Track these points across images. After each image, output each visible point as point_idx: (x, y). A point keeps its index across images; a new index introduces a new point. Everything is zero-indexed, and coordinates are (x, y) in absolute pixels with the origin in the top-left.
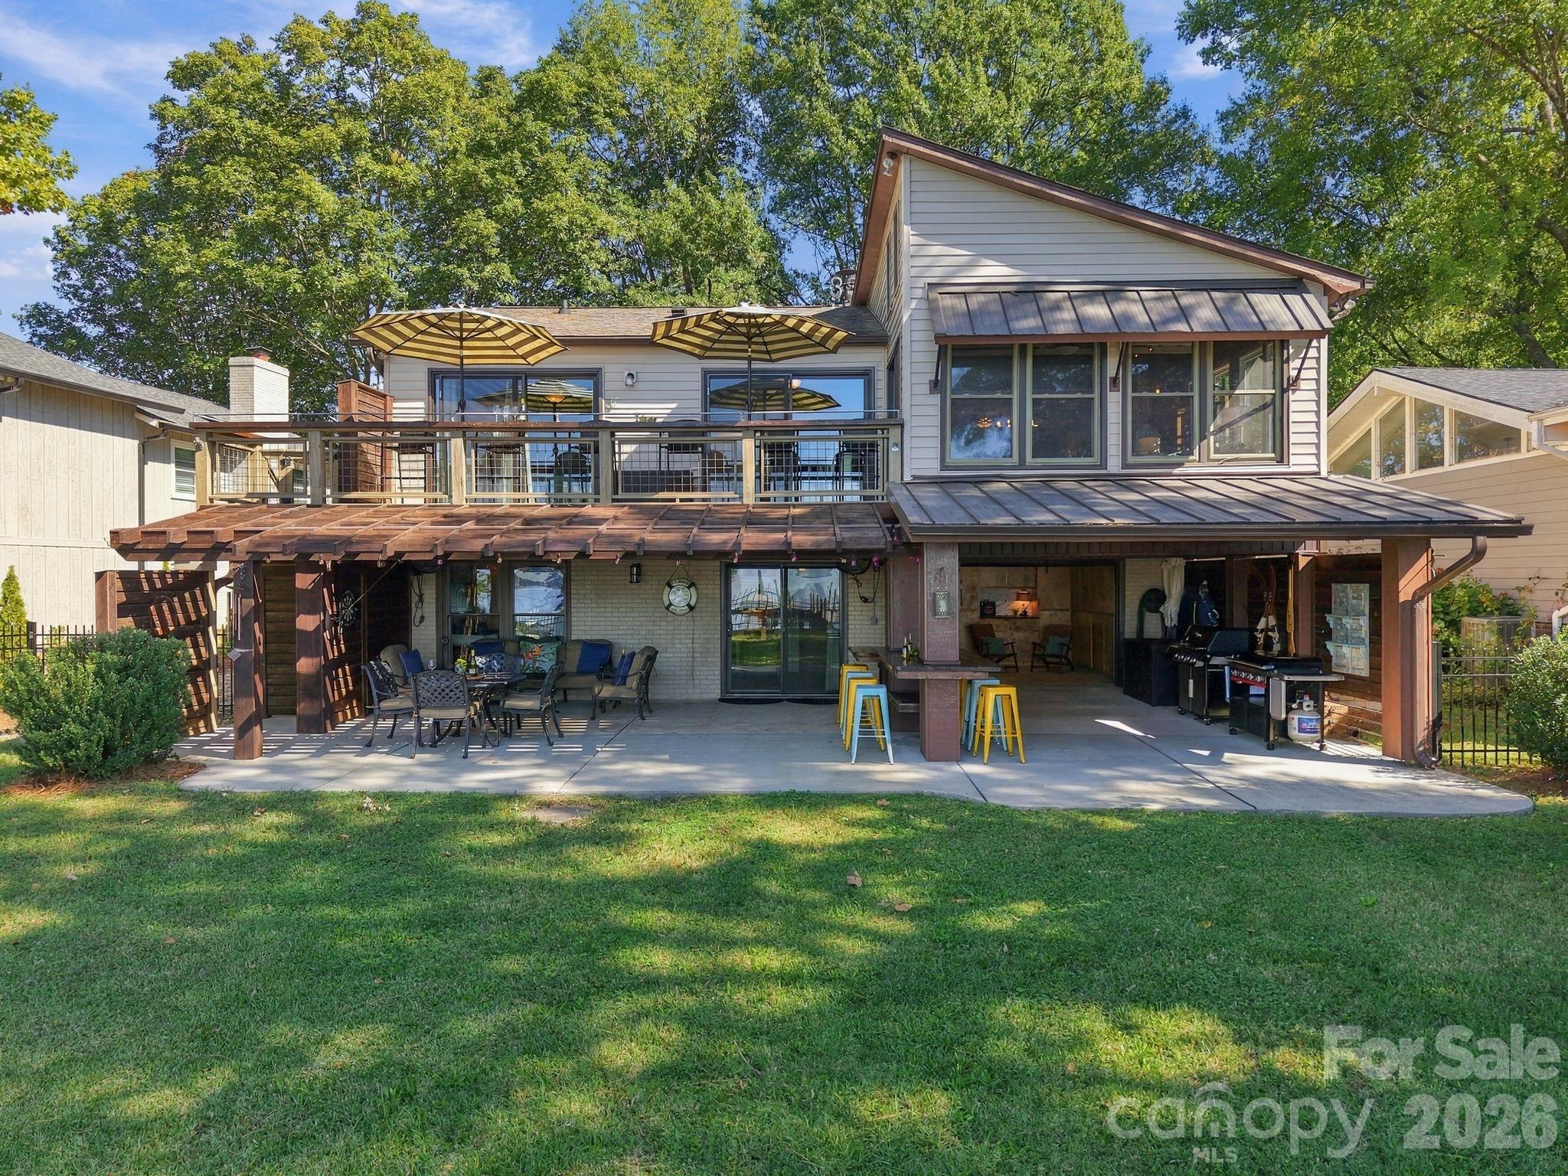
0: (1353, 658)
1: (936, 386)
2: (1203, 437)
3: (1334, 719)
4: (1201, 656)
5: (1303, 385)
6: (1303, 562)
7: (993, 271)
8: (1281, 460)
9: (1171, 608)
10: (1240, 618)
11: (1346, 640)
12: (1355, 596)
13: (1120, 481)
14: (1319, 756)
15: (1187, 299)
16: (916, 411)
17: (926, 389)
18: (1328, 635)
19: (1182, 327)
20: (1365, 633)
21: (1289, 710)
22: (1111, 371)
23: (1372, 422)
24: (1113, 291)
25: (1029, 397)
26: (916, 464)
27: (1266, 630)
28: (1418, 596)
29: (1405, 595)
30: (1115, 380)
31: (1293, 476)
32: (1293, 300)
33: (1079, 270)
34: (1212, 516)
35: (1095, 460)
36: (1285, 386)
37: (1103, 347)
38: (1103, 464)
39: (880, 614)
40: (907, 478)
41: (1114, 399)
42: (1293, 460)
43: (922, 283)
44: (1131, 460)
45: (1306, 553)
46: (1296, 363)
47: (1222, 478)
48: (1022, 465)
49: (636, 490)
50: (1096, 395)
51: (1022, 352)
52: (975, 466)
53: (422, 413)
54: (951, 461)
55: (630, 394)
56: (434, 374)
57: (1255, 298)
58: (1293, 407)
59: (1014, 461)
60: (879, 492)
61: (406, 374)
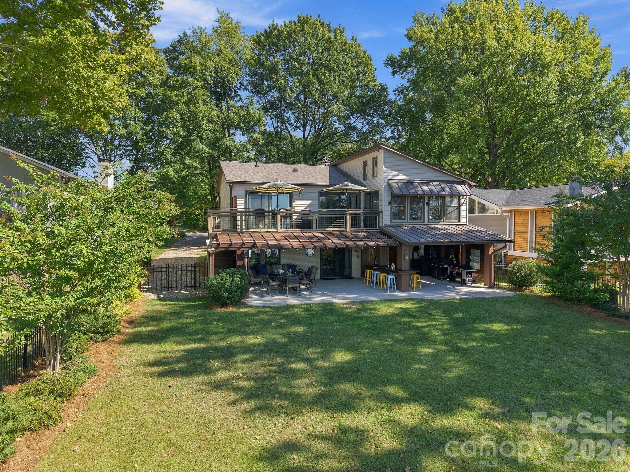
0: (476, 266)
1: (390, 204)
2: (444, 216)
5: (464, 204)
7: (401, 177)
8: (459, 221)
11: (475, 262)
12: (477, 252)
13: (427, 226)
14: (471, 286)
15: (443, 185)
16: (386, 209)
17: (388, 204)
18: (470, 260)
20: (479, 260)
22: (426, 201)
24: (427, 183)
25: (409, 206)
26: (386, 222)
27: (453, 258)
28: (492, 253)
29: (490, 253)
30: (427, 203)
31: (461, 225)
32: (463, 186)
33: (421, 177)
35: (422, 221)
36: (460, 205)
37: (424, 197)
38: (424, 222)
39: (360, 255)
40: (383, 225)
41: (427, 207)
42: (462, 221)
43: (387, 179)
44: (430, 221)
46: (462, 200)
47: (448, 225)
48: (407, 222)
50: (423, 206)
51: (408, 197)
52: (398, 222)
53: (243, 202)
54: (392, 221)
55: (300, 198)
56: (247, 191)
57: (455, 185)
58: (462, 209)
59: (406, 221)
60: (377, 228)
61: (239, 191)
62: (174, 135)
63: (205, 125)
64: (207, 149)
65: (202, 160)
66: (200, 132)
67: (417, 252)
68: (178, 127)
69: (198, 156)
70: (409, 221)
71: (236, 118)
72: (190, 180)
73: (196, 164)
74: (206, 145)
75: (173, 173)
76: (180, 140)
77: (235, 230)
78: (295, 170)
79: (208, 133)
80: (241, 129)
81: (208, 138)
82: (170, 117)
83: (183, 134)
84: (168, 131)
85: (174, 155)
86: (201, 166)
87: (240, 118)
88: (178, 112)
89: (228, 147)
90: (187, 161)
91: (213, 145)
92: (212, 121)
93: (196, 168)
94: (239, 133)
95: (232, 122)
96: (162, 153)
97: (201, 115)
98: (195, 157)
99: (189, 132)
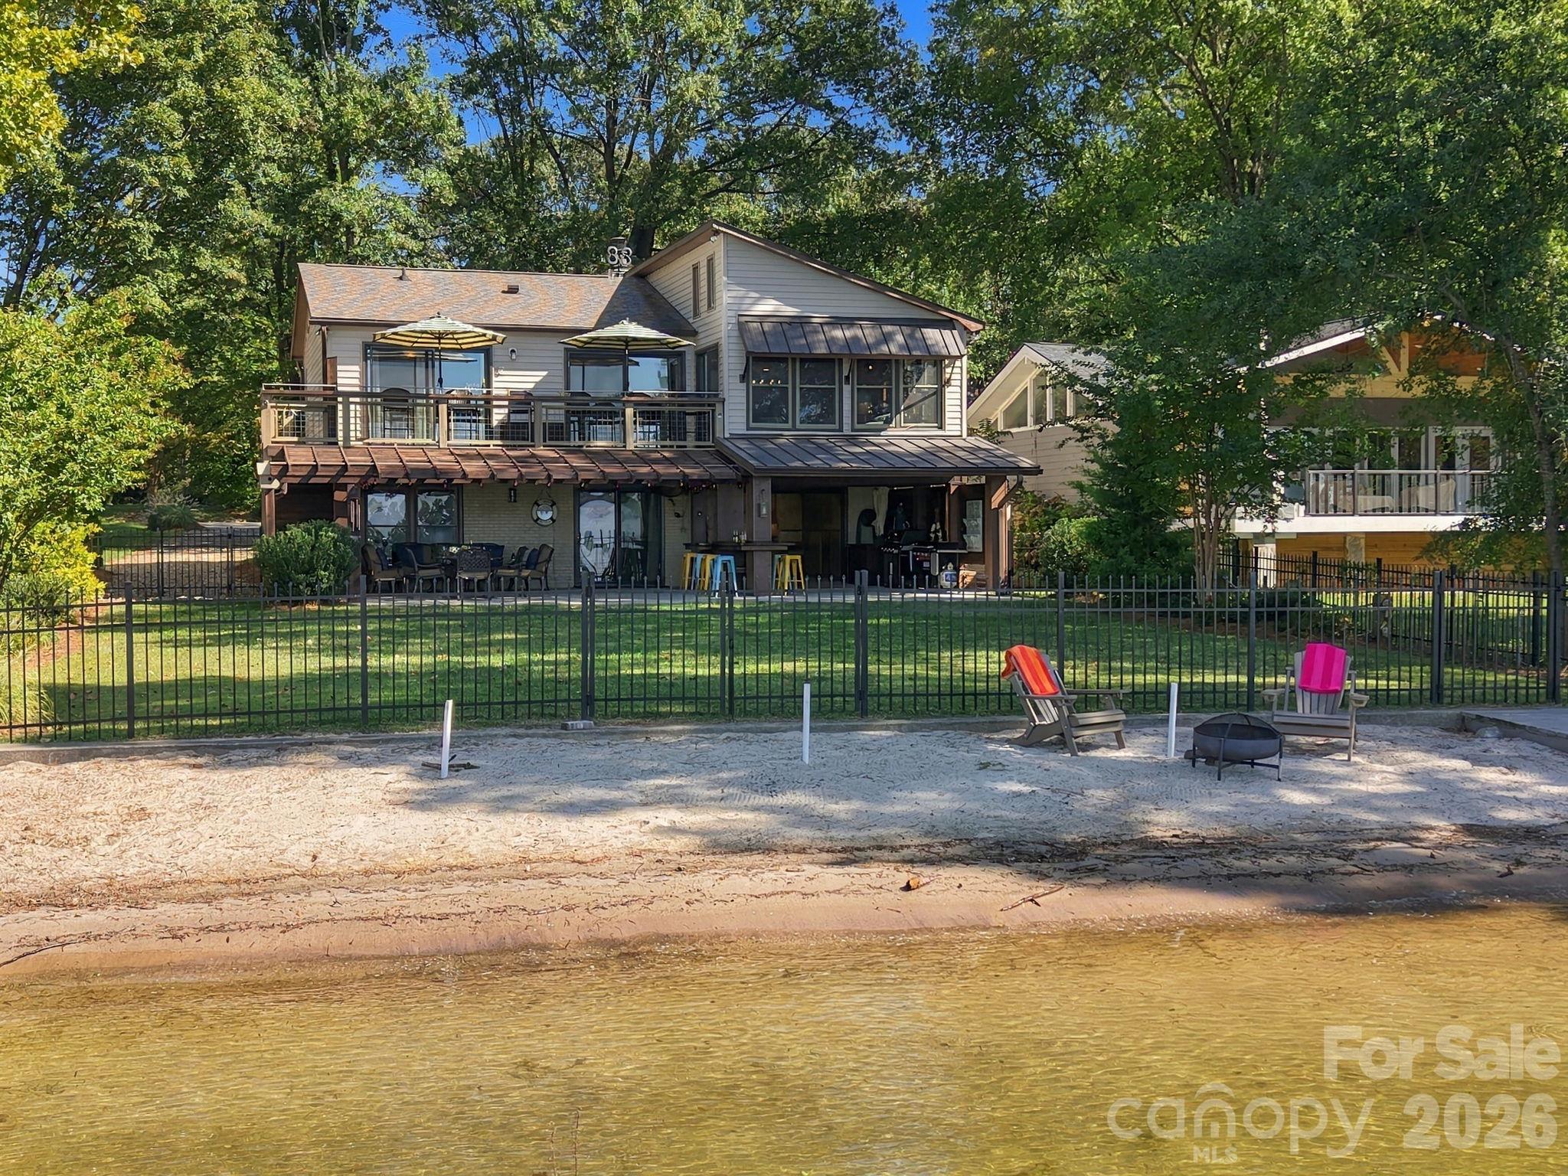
0: (975, 542)
1: (744, 378)
2: (897, 412)
3: (968, 580)
4: (896, 547)
5: (953, 383)
6: (953, 489)
7: (775, 308)
8: (941, 428)
9: (880, 524)
10: (920, 523)
11: (972, 532)
12: (975, 507)
13: (852, 440)
15: (887, 329)
16: (733, 393)
17: (738, 380)
18: (964, 530)
19: (884, 349)
20: (980, 527)
21: (941, 570)
22: (845, 373)
23: (1027, 382)
24: (846, 323)
25: (798, 386)
26: (734, 426)
27: (936, 531)
28: (1001, 505)
29: (994, 505)
30: (847, 378)
31: (945, 438)
32: (947, 333)
33: (828, 310)
34: (899, 464)
35: (836, 426)
36: (942, 383)
37: (841, 361)
38: (842, 429)
39: (688, 526)
40: (727, 435)
41: (847, 389)
42: (947, 427)
43: (735, 314)
44: (858, 426)
45: (955, 483)
46: (949, 370)
47: (907, 438)
48: (793, 429)
49: (557, 439)
50: (837, 386)
51: (794, 360)
52: (765, 428)
53: (357, 375)
54: (752, 425)
55: (513, 365)
56: (367, 346)
57: (924, 330)
58: (948, 396)
59: (789, 425)
60: (710, 443)
61: (344, 345)
62: (163, 178)
63: (263, 142)
64: (267, 222)
65: (254, 258)
66: (246, 165)
67: (868, 524)
68: (173, 153)
69: (238, 246)
70: (798, 425)
71: (362, 121)
72: (213, 324)
73: (232, 268)
74: (267, 209)
75: (157, 301)
76: (182, 192)
77: (332, 440)
78: (513, 290)
79: (272, 169)
80: (382, 154)
81: (270, 185)
82: (150, 123)
83: (189, 174)
84: (143, 166)
85: (160, 240)
86: (249, 278)
87: (377, 121)
88: (176, 105)
89: (336, 217)
90: (205, 261)
91: (285, 205)
92: (283, 129)
93: (232, 284)
94: (373, 166)
95: (349, 133)
96: (125, 233)
97: (246, 112)
98: (227, 249)
99: (210, 167)
